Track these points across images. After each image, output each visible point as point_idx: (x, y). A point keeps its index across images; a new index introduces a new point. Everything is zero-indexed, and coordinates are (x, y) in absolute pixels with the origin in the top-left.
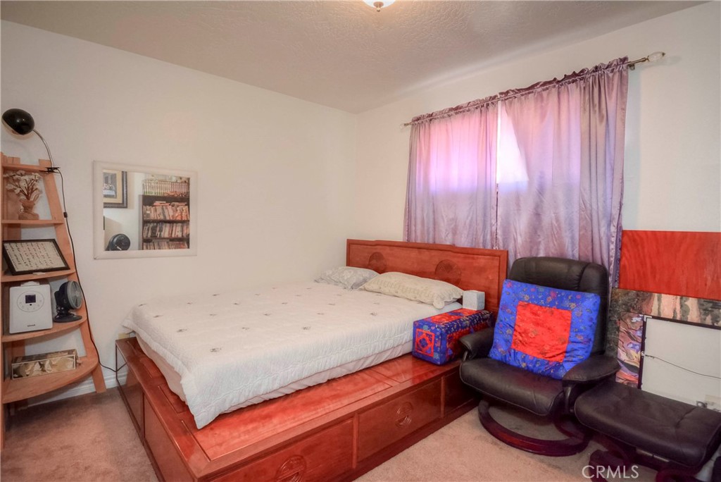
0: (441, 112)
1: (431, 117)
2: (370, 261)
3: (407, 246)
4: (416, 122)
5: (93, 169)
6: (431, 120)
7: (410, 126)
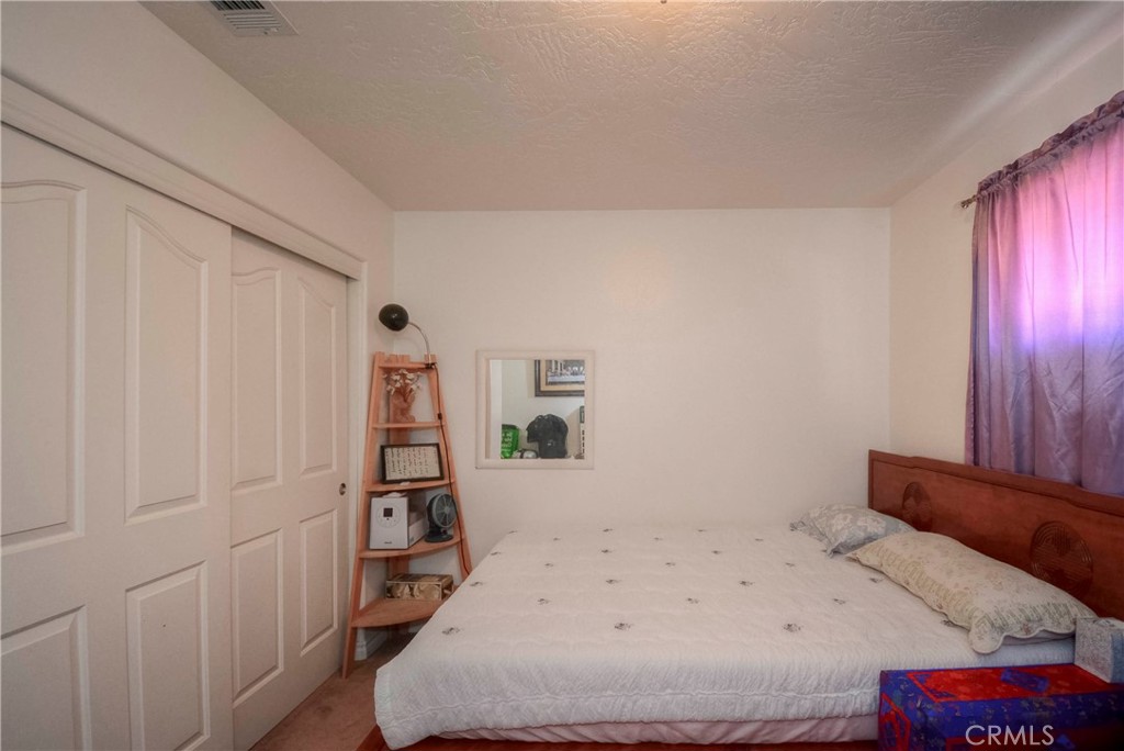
0: (1038, 154)
1: (1015, 173)
2: (904, 500)
3: (972, 474)
4: (985, 193)
5: (477, 359)
6: (1016, 178)
7: (974, 204)
